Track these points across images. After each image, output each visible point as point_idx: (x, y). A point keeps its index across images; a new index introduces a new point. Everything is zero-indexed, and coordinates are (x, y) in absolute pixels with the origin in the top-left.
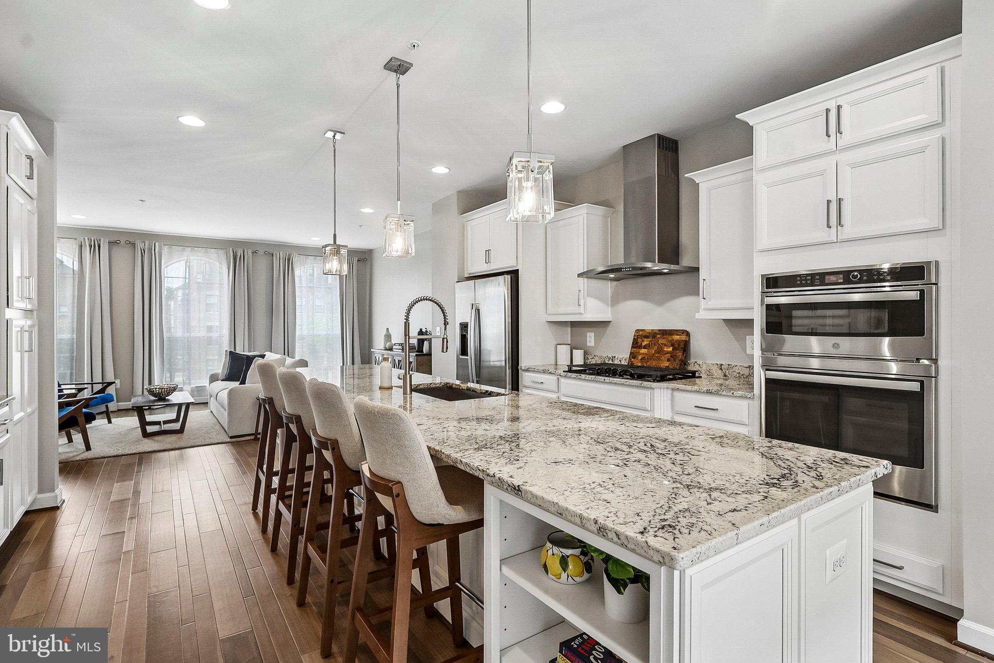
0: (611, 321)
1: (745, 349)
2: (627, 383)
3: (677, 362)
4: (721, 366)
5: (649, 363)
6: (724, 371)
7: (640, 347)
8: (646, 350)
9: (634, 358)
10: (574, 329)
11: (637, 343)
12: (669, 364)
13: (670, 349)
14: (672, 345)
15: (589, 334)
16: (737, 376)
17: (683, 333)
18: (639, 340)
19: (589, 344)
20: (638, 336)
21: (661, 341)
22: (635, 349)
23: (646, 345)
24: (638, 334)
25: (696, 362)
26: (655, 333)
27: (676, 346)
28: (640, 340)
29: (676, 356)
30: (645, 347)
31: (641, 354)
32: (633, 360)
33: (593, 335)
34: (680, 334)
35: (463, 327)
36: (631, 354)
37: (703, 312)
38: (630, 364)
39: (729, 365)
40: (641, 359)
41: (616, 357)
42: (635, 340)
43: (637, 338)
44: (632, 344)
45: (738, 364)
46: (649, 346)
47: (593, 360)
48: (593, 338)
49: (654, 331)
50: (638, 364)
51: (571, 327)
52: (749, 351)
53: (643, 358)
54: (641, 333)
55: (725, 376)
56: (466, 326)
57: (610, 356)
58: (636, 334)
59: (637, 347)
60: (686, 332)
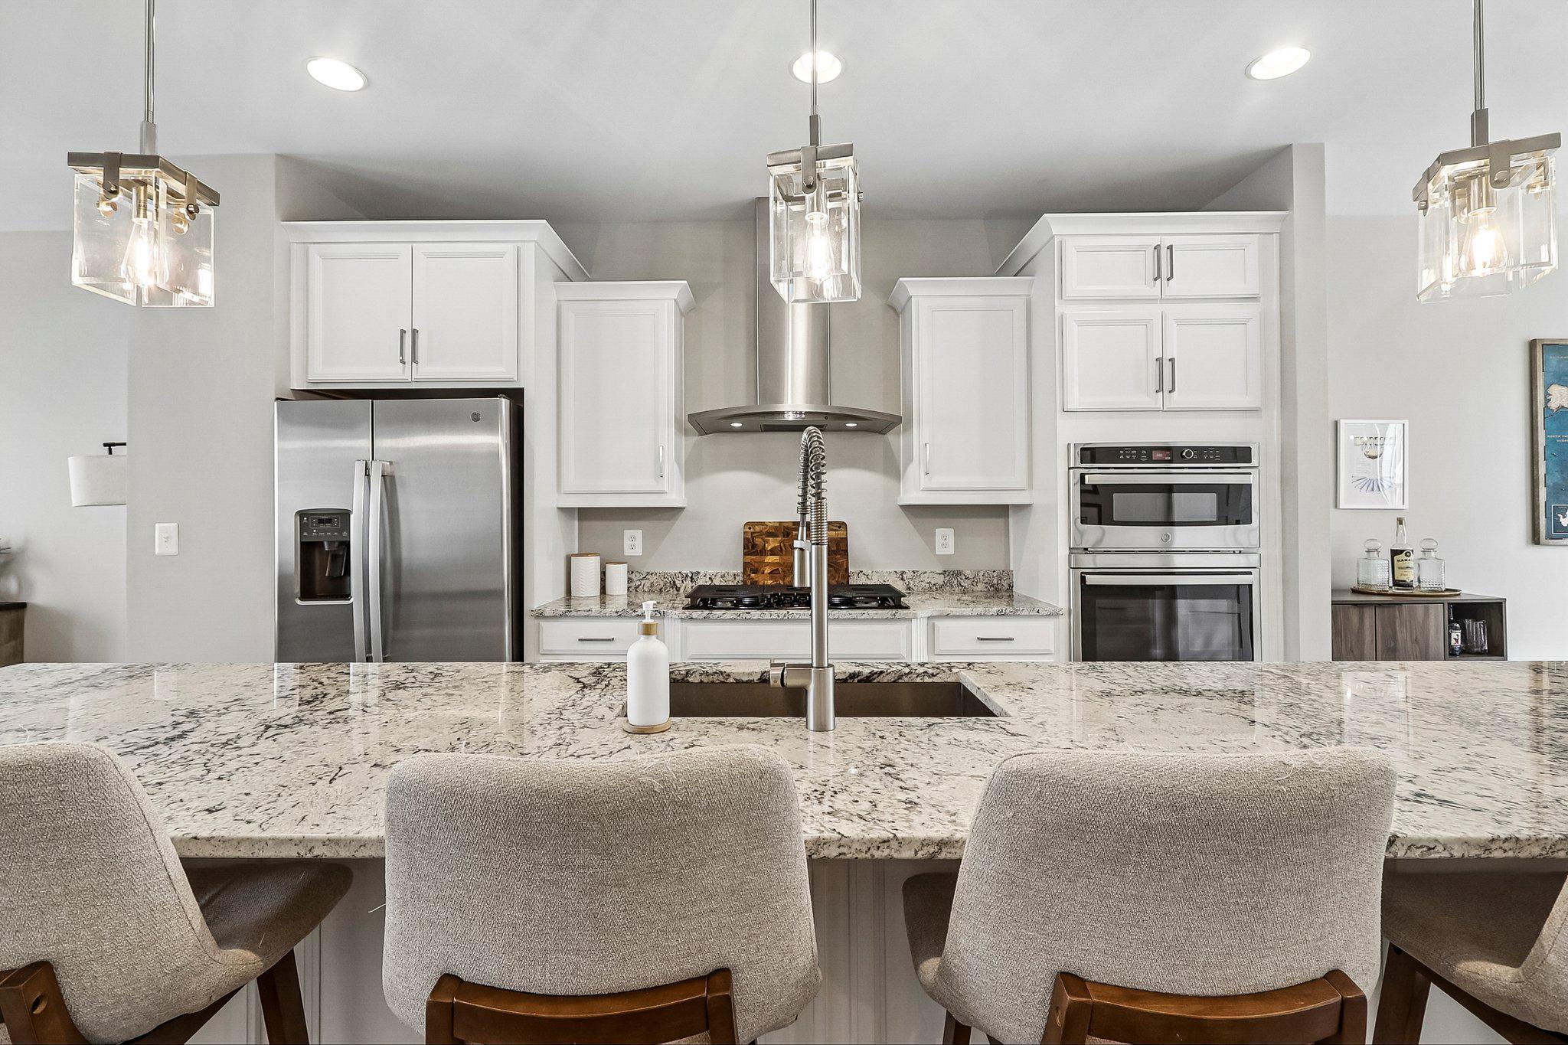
0: (682, 509)
1: (932, 548)
2: (864, 616)
3: (841, 574)
4: (902, 574)
5: (788, 579)
6: (906, 581)
7: (763, 552)
9: (755, 571)
10: (586, 524)
11: (754, 546)
15: (628, 533)
16: (926, 588)
17: (840, 527)
18: (758, 541)
19: (628, 552)
20: (752, 533)
22: (754, 557)
23: (773, 548)
24: (752, 530)
25: (861, 572)
26: (788, 528)
27: (835, 548)
28: (760, 540)
29: (835, 563)
30: (773, 552)
31: (769, 564)
32: (753, 575)
33: (639, 534)
34: (835, 528)
35: (313, 523)
36: (746, 565)
37: (921, 494)
38: (749, 583)
39: (914, 572)
40: (770, 573)
41: (702, 573)
42: (749, 542)
43: (753, 537)
44: (744, 549)
45: (928, 570)
46: (781, 550)
47: (643, 582)
48: (639, 542)
49: (783, 524)
50: (766, 582)
51: (580, 519)
52: (939, 551)
53: (775, 572)
54: (757, 528)
55: (909, 589)
56: (329, 521)
57: (685, 572)
58: (748, 530)
59: (756, 553)
60: (842, 525)
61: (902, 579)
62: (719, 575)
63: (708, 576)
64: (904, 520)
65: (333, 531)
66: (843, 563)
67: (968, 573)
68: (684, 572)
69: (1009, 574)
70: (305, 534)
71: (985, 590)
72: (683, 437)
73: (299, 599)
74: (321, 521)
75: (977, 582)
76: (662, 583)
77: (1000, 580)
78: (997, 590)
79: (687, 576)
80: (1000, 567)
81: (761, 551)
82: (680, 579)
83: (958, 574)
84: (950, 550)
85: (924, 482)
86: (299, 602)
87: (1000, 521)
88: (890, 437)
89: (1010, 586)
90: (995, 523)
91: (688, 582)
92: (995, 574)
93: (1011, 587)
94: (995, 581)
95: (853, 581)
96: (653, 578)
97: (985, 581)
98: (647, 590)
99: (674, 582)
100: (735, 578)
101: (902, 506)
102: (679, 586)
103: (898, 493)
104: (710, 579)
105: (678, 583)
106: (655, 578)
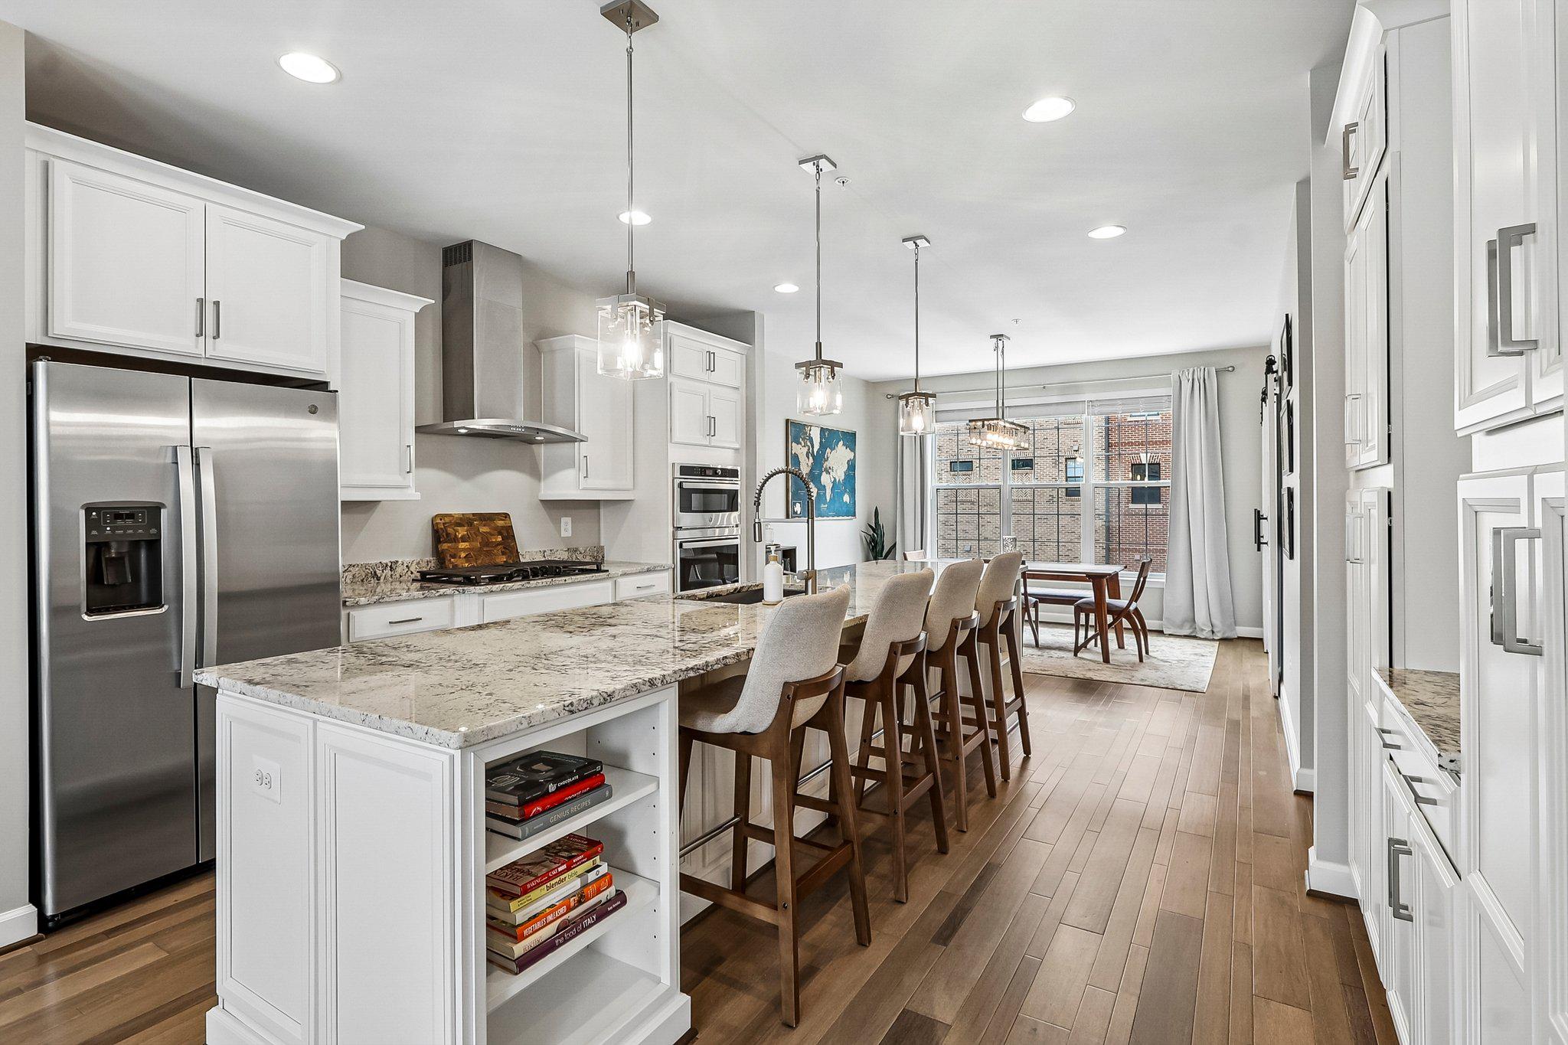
1: (560, 531)
7: (456, 540)
8: (467, 543)
9: (448, 557)
11: (444, 535)
12: (507, 558)
13: (499, 539)
14: (500, 533)
17: (506, 517)
18: (450, 530)
20: (440, 524)
21: (483, 529)
22: (441, 545)
23: (464, 536)
24: (440, 521)
25: (525, 549)
26: (470, 518)
29: (509, 546)
30: (463, 539)
31: (464, 550)
32: (452, 559)
34: (502, 517)
35: (105, 518)
36: (444, 552)
37: (579, 492)
39: (551, 551)
40: (465, 557)
41: (400, 562)
42: (436, 532)
43: (441, 528)
44: (437, 538)
45: (559, 549)
46: (469, 537)
47: (347, 574)
49: (466, 516)
50: (464, 565)
52: (564, 534)
53: (469, 556)
54: (447, 520)
56: (131, 516)
57: (385, 562)
58: (436, 522)
59: (451, 541)
60: (506, 516)
61: (544, 556)
62: (415, 563)
63: (405, 565)
64: (543, 511)
65: (135, 529)
66: (513, 545)
67: (581, 549)
69: (601, 549)
70: (94, 532)
73: (86, 614)
74: (118, 516)
75: (586, 556)
77: (598, 553)
81: (454, 539)
82: (380, 569)
83: (576, 550)
84: (569, 534)
85: (583, 483)
86: (86, 618)
87: (595, 512)
89: (603, 556)
90: (592, 513)
91: (387, 571)
94: (596, 554)
95: (522, 560)
96: (355, 570)
97: (590, 555)
98: (350, 582)
100: (428, 565)
101: (541, 501)
103: (539, 491)
104: (407, 566)
105: (379, 573)
106: (357, 569)
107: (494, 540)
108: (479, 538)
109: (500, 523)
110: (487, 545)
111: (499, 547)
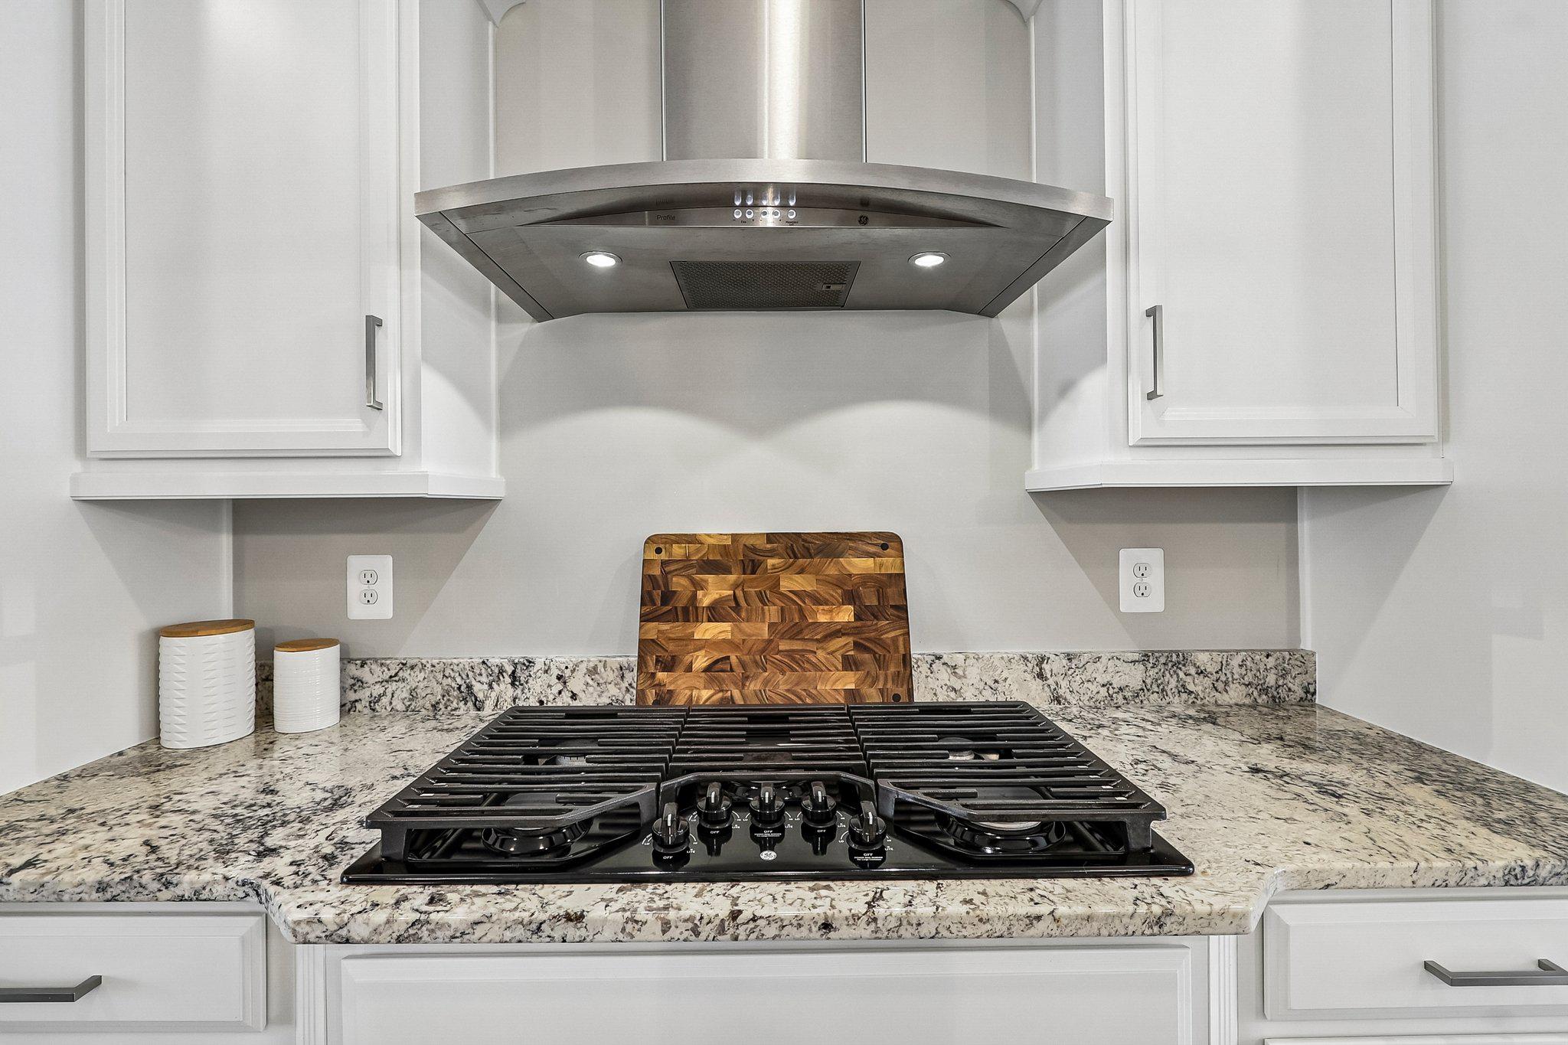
0: (482, 506)
1: (1112, 597)
3: (892, 669)
4: (1040, 666)
5: (753, 686)
6: (1051, 681)
7: (690, 613)
8: (726, 626)
9: (669, 666)
10: (256, 542)
11: (668, 596)
12: (860, 682)
13: (846, 615)
14: (851, 597)
15: (357, 564)
16: (1099, 697)
17: (884, 547)
18: (679, 583)
19: (357, 610)
20: (664, 563)
21: (791, 583)
22: (665, 627)
23: (716, 603)
24: (663, 556)
25: (939, 658)
26: (754, 550)
27: (871, 600)
28: (684, 582)
29: (877, 641)
30: (715, 613)
31: (704, 644)
32: (661, 675)
33: (385, 564)
34: (872, 549)
36: (645, 645)
37: (1127, 458)
38: (651, 698)
39: (1070, 657)
40: (707, 669)
41: (539, 665)
42: (656, 586)
43: (665, 575)
44: (643, 604)
45: (1105, 652)
46: (737, 608)
47: (392, 686)
48: (385, 587)
49: (743, 541)
50: (695, 693)
51: (238, 530)
52: (1128, 603)
53: (719, 666)
54: (678, 551)
55: (1057, 699)
57: (497, 661)
58: (652, 555)
59: (672, 616)
60: (889, 543)
61: (1041, 676)
62: (583, 668)
63: (555, 672)
64: (1042, 530)
66: (895, 640)
67: (1202, 659)
68: (494, 661)
69: (1304, 661)
71: (1248, 701)
72: (493, 324)
75: (1226, 683)
76: (438, 690)
77: (1283, 676)
78: (1276, 702)
79: (501, 671)
80: (1278, 641)
81: (685, 610)
82: (484, 679)
83: (1178, 661)
84: (1155, 603)
85: (1143, 422)
87: (1277, 530)
88: (1006, 322)
89: (1307, 692)
90: (1268, 533)
91: (505, 689)
92: (1271, 662)
93: (1309, 692)
94: (1271, 680)
96: (415, 678)
97: (1247, 680)
98: (400, 707)
99: (469, 687)
100: (623, 677)
101: (1043, 497)
102: (480, 696)
103: (1028, 463)
104: (559, 678)
105: (479, 689)
106: (421, 676)
107: (822, 618)
108: (772, 613)
109: (860, 565)
110: (795, 633)
111: (839, 642)
